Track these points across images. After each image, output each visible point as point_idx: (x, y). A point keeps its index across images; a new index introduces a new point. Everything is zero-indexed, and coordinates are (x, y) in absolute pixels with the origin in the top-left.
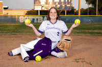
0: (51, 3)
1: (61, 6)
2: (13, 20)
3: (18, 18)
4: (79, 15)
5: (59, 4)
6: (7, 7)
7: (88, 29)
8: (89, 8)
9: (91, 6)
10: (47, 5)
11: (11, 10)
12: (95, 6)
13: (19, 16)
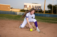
0: (32, 7)
1: (36, 9)
2: (14, 13)
3: (17, 13)
4: (44, 13)
5: (35, 8)
6: (12, 7)
7: (47, 20)
8: (49, 10)
9: (50, 9)
10: (30, 8)
11: (14, 9)
12: (52, 10)
13: (17, 12)
